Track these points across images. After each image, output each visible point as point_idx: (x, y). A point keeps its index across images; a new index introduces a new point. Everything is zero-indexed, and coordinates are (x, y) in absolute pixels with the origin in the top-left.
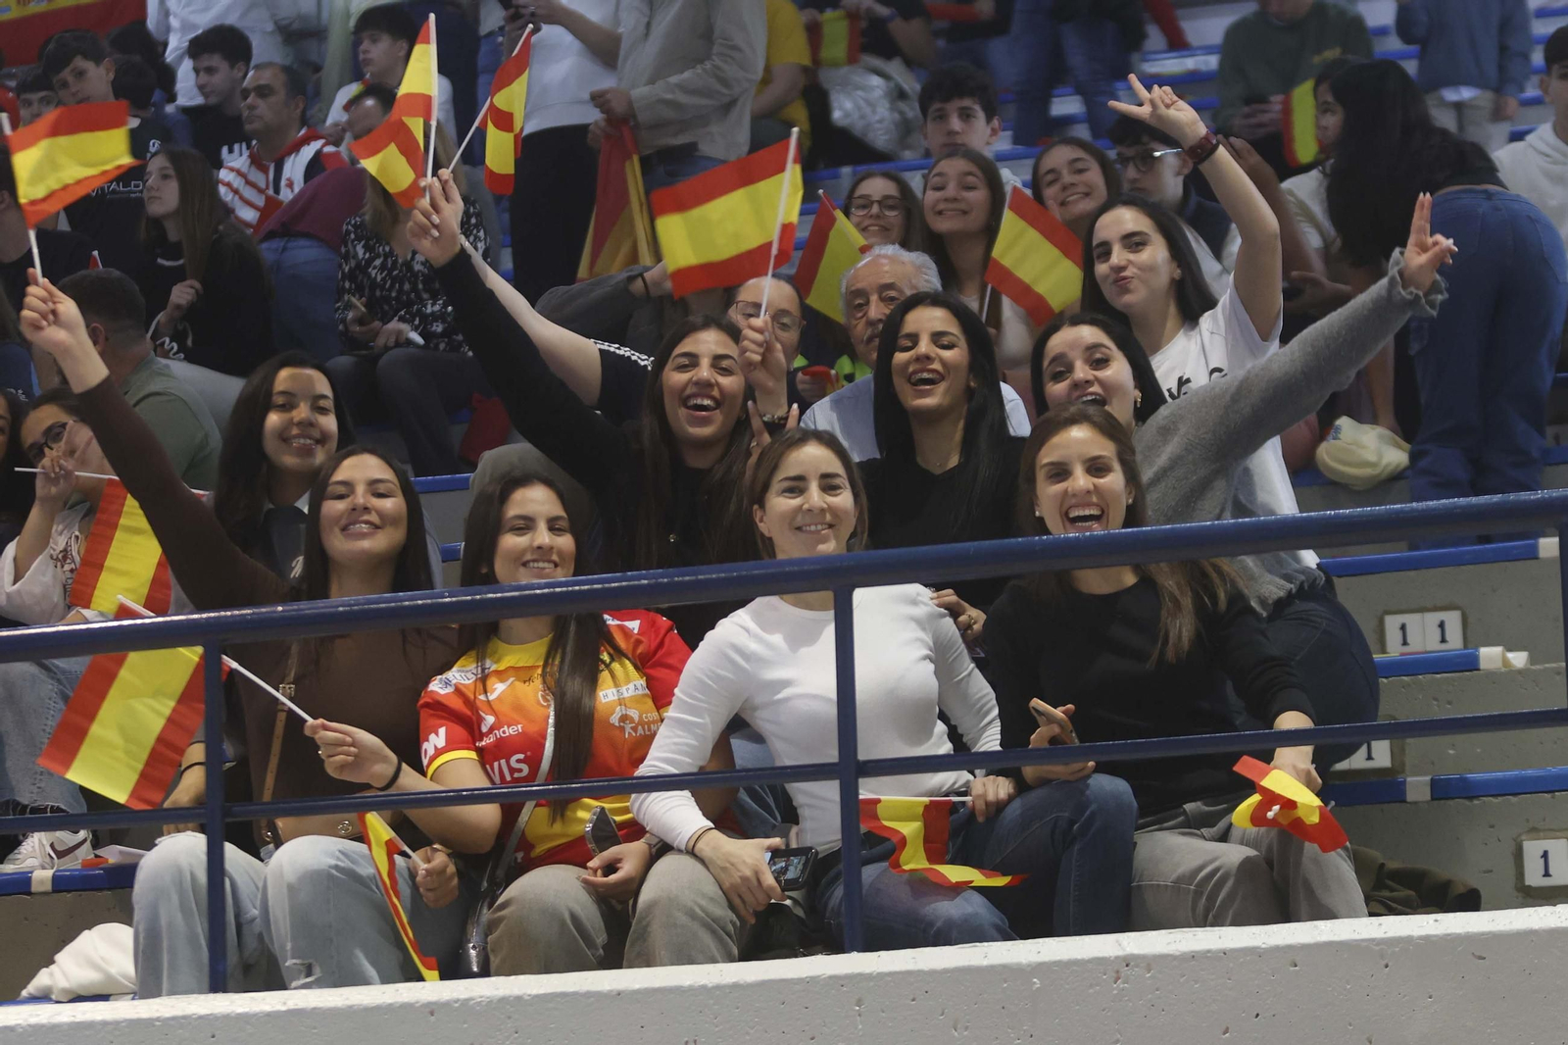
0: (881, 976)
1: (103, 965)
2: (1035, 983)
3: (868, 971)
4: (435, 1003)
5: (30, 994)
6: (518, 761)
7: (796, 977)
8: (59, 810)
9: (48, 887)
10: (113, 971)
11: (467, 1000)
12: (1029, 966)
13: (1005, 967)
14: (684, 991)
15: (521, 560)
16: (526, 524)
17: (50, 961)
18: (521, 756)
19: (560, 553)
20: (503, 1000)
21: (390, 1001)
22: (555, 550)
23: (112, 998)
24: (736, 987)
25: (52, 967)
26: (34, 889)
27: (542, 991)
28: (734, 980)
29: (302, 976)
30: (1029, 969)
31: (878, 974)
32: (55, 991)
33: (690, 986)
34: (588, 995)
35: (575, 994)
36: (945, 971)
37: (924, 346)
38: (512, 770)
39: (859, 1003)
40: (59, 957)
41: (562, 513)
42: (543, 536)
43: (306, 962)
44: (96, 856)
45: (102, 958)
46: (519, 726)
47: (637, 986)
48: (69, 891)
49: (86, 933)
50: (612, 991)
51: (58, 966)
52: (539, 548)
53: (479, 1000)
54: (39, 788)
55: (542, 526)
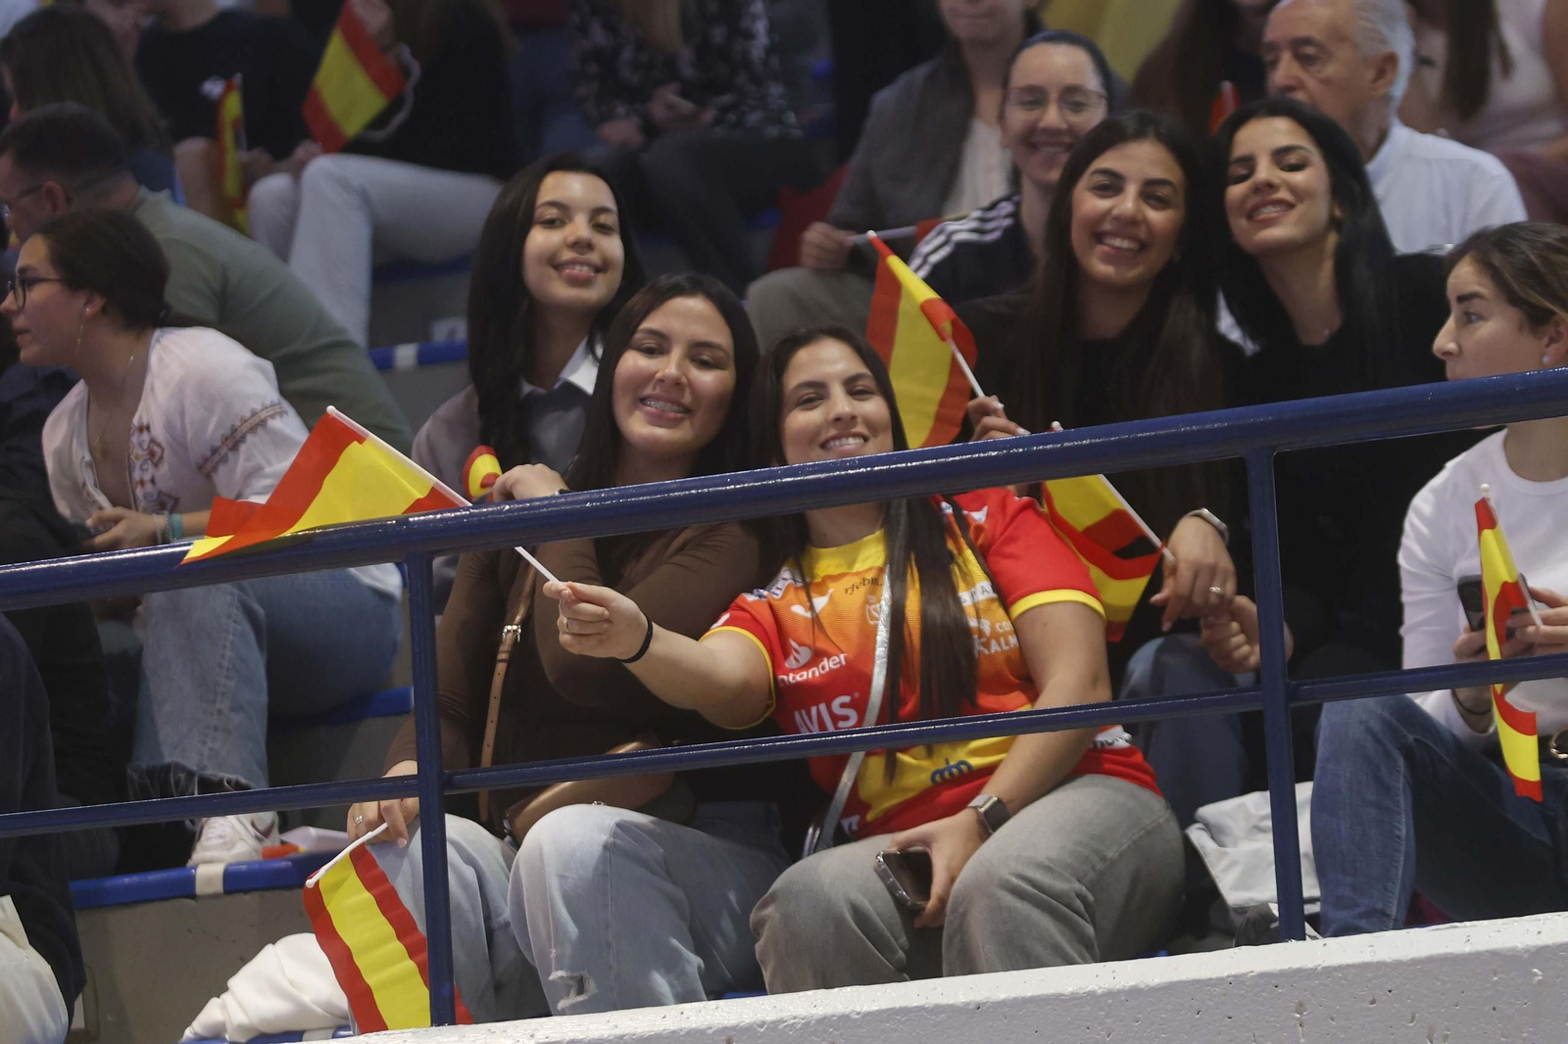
0: (1329, 972)
1: (295, 992)
2: (1536, 974)
3: (1310, 965)
4: (734, 1028)
5: (196, 1034)
6: (843, 705)
7: (1214, 976)
8: (238, 786)
9: (219, 887)
10: (307, 998)
11: (776, 1023)
12: (1527, 951)
13: (1494, 954)
14: (1065, 1001)
15: (817, 440)
16: (816, 393)
17: (221, 989)
18: (846, 699)
19: (869, 423)
20: (824, 1021)
21: (672, 1028)
22: (859, 420)
23: (305, 1036)
24: (1134, 992)
25: (225, 996)
26: (200, 889)
27: (875, 1008)
28: (1131, 984)
29: (573, 992)
30: (1526, 956)
31: (1325, 968)
32: (229, 1027)
33: (1072, 993)
34: (938, 1009)
35: (921, 1008)
36: (1415, 962)
37: (1264, 171)
38: (835, 718)
39: (1300, 1008)
40: (233, 982)
41: (862, 369)
42: (841, 403)
43: (575, 974)
44: (283, 843)
45: (292, 983)
46: (842, 656)
47: (1002, 996)
48: (246, 891)
49: (269, 949)
50: (968, 1004)
51: (233, 994)
52: (838, 419)
53: (792, 1021)
54: (211, 749)
55: (838, 392)
